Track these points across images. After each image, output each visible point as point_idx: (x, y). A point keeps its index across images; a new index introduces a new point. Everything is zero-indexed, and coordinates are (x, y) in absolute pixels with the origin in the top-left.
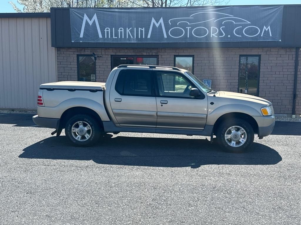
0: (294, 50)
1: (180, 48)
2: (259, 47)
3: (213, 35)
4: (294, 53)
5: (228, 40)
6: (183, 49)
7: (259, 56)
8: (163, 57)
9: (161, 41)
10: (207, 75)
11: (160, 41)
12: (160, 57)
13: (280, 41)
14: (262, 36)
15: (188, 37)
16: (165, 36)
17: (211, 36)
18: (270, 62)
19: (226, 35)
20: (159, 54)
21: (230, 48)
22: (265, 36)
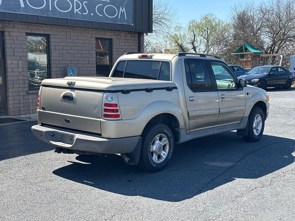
0: (137, 36)
1: (33, 23)
2: (111, 30)
3: (77, 10)
4: (137, 39)
5: (91, 19)
6: (37, 25)
7: (111, 40)
8: (12, 34)
9: (17, 11)
10: (66, 61)
11: (15, 11)
12: (6, 34)
13: (133, 25)
14: (119, 17)
15: (50, 9)
16: (22, 5)
17: (75, 12)
18: (120, 48)
19: (89, 13)
20: (6, 29)
21: (87, 29)
22: (122, 18)
